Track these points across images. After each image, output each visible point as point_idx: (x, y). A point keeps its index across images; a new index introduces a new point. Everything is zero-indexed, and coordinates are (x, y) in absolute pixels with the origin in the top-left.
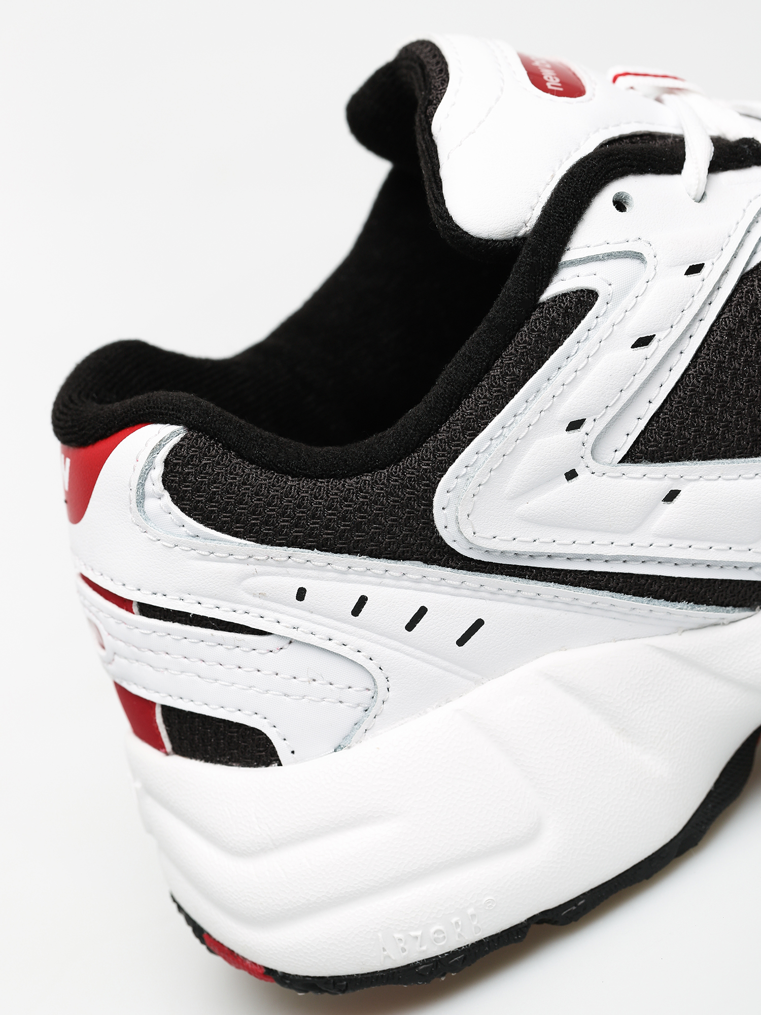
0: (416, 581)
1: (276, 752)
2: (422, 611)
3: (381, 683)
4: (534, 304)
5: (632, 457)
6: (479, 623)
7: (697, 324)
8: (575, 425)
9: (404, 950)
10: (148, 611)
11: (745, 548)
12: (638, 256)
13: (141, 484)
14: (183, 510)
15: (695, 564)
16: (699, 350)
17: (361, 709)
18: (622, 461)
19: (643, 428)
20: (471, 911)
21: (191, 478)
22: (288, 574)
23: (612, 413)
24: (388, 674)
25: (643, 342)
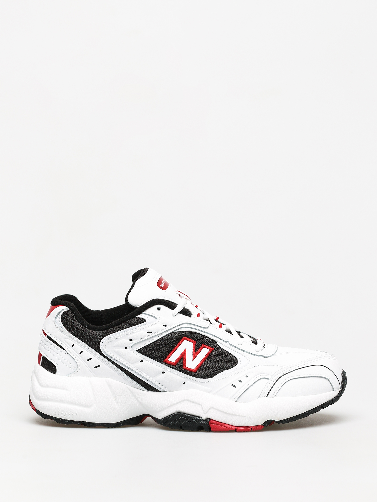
0: (92, 353)
1: (56, 372)
2: (91, 359)
3: (79, 368)
4: (134, 317)
5: (138, 351)
6: (99, 366)
7: (161, 335)
8: (131, 340)
9: (58, 414)
10: (49, 337)
11: (147, 375)
12: (157, 319)
13: (58, 315)
14: (62, 322)
15: (141, 376)
16: (159, 339)
17: (73, 371)
18: (136, 351)
19: (142, 347)
20: (73, 413)
21: (66, 317)
22: (73, 341)
23: (138, 341)
24: (80, 367)
25: (149, 332)
